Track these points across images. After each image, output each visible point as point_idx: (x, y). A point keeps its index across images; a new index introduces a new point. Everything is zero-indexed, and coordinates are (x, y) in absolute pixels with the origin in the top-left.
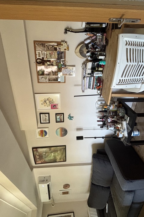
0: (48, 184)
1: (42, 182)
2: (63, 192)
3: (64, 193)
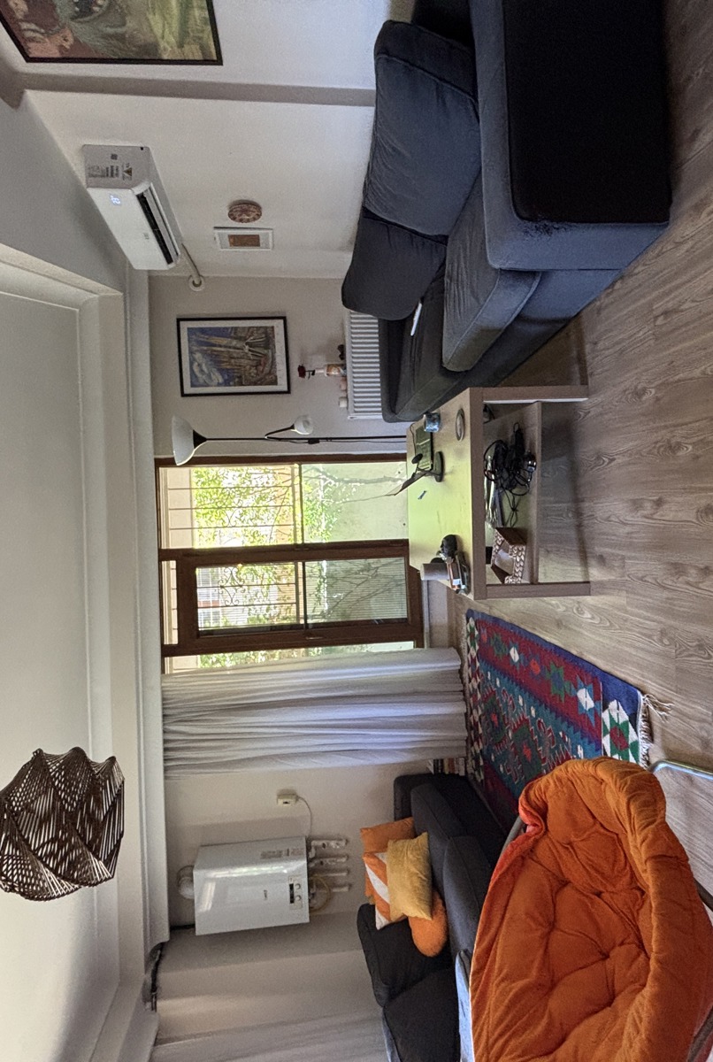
1: (103, 180)
2: (231, 237)
3: (238, 241)
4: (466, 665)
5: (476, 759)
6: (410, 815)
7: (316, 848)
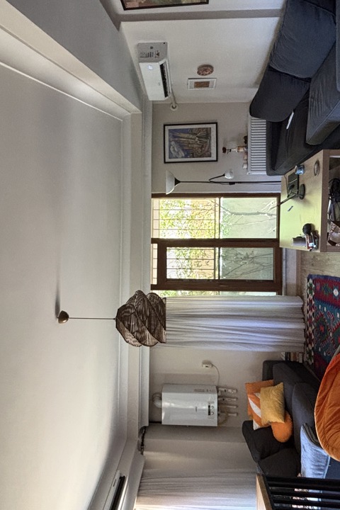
0: (161, 63)
2: (196, 83)
3: (199, 85)
4: (306, 304)
5: (309, 353)
6: (272, 379)
7: (222, 391)
